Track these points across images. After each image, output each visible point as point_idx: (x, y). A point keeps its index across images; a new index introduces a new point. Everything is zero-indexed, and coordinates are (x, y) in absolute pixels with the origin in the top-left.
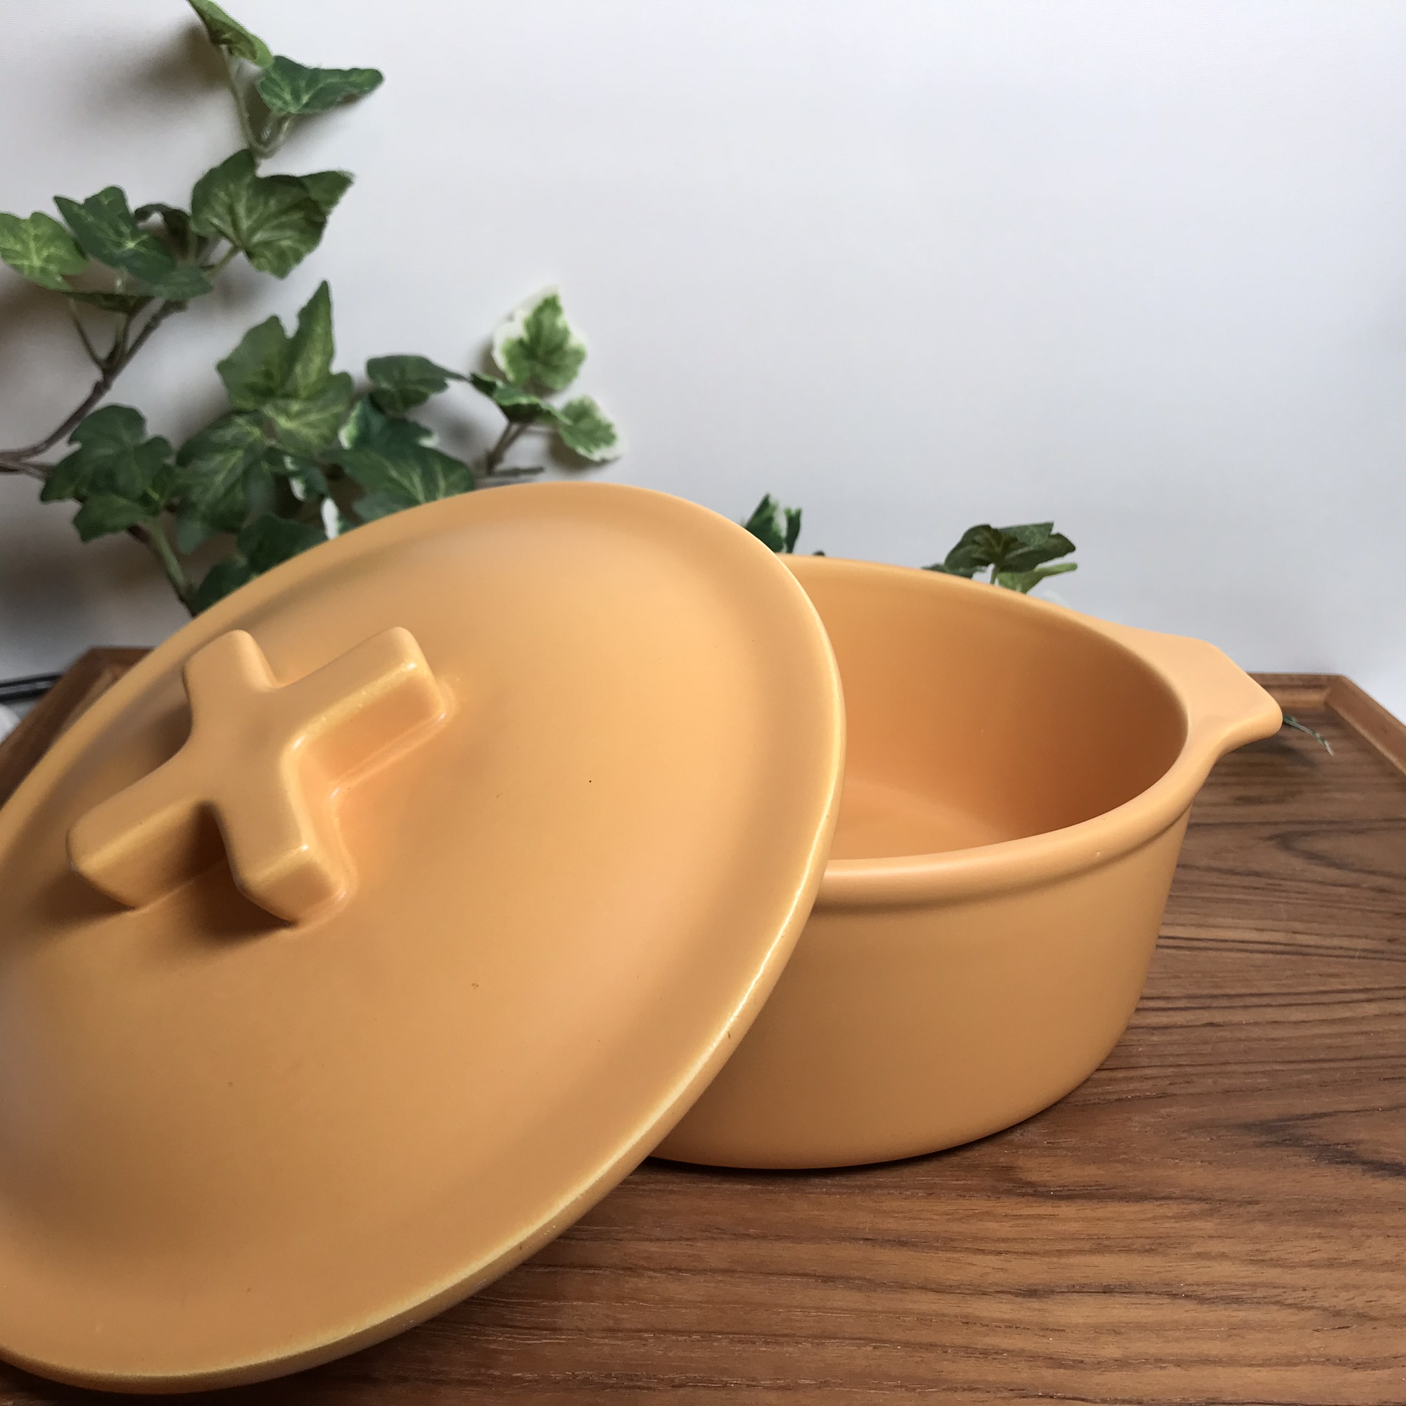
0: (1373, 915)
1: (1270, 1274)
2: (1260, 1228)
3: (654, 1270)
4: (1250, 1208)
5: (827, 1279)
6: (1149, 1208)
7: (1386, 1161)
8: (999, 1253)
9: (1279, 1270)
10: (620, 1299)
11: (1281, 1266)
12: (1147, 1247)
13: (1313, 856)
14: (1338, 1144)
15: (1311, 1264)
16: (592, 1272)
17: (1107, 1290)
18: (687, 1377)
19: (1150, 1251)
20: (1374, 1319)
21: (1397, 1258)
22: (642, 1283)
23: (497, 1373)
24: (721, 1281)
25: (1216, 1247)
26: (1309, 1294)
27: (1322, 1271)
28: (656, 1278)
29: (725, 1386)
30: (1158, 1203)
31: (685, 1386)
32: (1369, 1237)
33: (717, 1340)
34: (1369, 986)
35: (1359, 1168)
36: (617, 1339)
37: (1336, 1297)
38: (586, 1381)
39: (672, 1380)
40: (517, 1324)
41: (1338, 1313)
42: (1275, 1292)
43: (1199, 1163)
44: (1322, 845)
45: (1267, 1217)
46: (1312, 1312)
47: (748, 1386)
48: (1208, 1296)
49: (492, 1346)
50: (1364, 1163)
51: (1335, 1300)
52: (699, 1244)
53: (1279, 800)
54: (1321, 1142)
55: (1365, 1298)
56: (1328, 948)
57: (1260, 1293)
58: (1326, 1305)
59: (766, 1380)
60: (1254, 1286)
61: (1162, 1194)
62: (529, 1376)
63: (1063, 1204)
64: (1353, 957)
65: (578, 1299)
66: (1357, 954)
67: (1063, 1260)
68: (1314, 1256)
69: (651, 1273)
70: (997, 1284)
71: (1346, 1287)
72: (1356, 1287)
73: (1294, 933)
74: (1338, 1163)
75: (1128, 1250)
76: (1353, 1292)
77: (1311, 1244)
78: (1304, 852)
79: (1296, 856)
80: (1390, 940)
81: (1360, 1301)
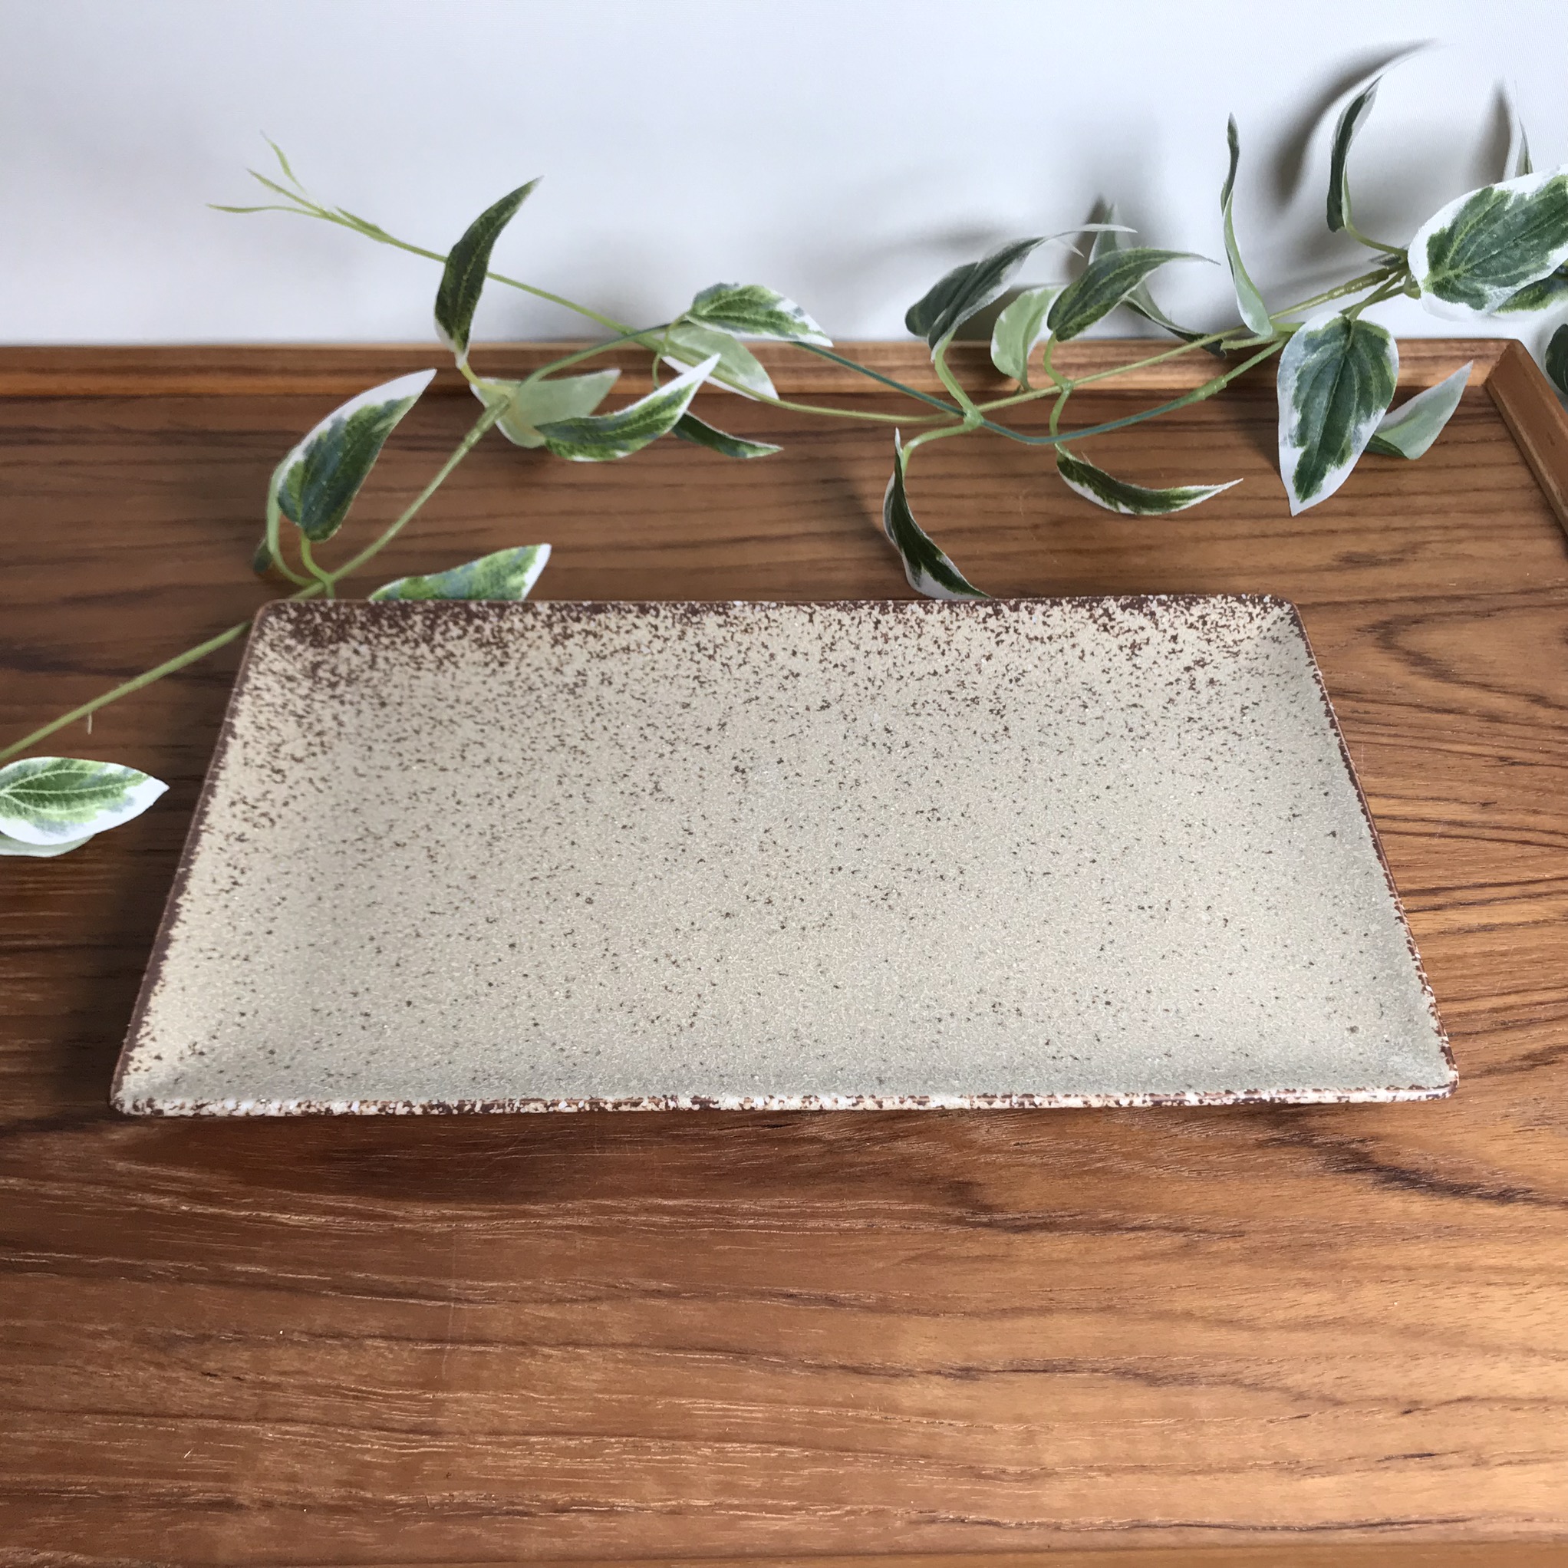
0: (1472, 762)
1: (1240, 1340)
2: (1239, 1271)
3: (551, 1346)
4: (1233, 1243)
5: (741, 1354)
6: (1114, 1245)
7: (1404, 1167)
8: (936, 1315)
9: (1246, 1334)
10: (509, 1387)
11: (1251, 1329)
12: (1105, 1304)
13: (1418, 660)
14: (1352, 1142)
15: (1283, 1326)
16: (481, 1348)
17: (1049, 1368)
18: (573, 1499)
19: (1109, 1309)
20: (1338, 1403)
21: (1385, 1313)
22: (534, 1364)
23: (369, 1495)
24: (621, 1361)
25: (1183, 1302)
26: (1274, 1368)
27: (1293, 1336)
28: (551, 1356)
29: (611, 1512)
30: (1127, 1236)
31: (568, 1511)
32: (1359, 1283)
33: (609, 1445)
34: (1443, 884)
35: (1370, 1178)
36: (501, 1445)
37: (1303, 1372)
38: (464, 1505)
39: (554, 1501)
40: (396, 1426)
41: (1301, 1396)
42: (1236, 1367)
43: (1186, 1174)
44: (1434, 640)
45: (1251, 1256)
46: (1273, 1394)
47: (637, 1509)
48: (1160, 1375)
49: (367, 1458)
50: (1379, 1170)
51: (1299, 1376)
52: (604, 1307)
53: (1397, 559)
54: (1335, 1138)
55: (1336, 1373)
56: (1406, 820)
57: (1221, 1368)
58: (1289, 1382)
59: (654, 1501)
60: (1217, 1357)
61: (1136, 1223)
62: (404, 1499)
63: (1018, 1238)
64: (1431, 835)
65: (463, 1389)
66: (1440, 829)
67: (1008, 1324)
68: (1292, 1313)
69: (546, 1350)
70: (928, 1361)
71: (1316, 1357)
72: (1329, 1358)
74: (1347, 1171)
75: (1080, 1310)
76: (1324, 1364)
77: (1290, 1295)
78: (1408, 653)
79: (1398, 660)
80: (1484, 805)
81: (1329, 1377)
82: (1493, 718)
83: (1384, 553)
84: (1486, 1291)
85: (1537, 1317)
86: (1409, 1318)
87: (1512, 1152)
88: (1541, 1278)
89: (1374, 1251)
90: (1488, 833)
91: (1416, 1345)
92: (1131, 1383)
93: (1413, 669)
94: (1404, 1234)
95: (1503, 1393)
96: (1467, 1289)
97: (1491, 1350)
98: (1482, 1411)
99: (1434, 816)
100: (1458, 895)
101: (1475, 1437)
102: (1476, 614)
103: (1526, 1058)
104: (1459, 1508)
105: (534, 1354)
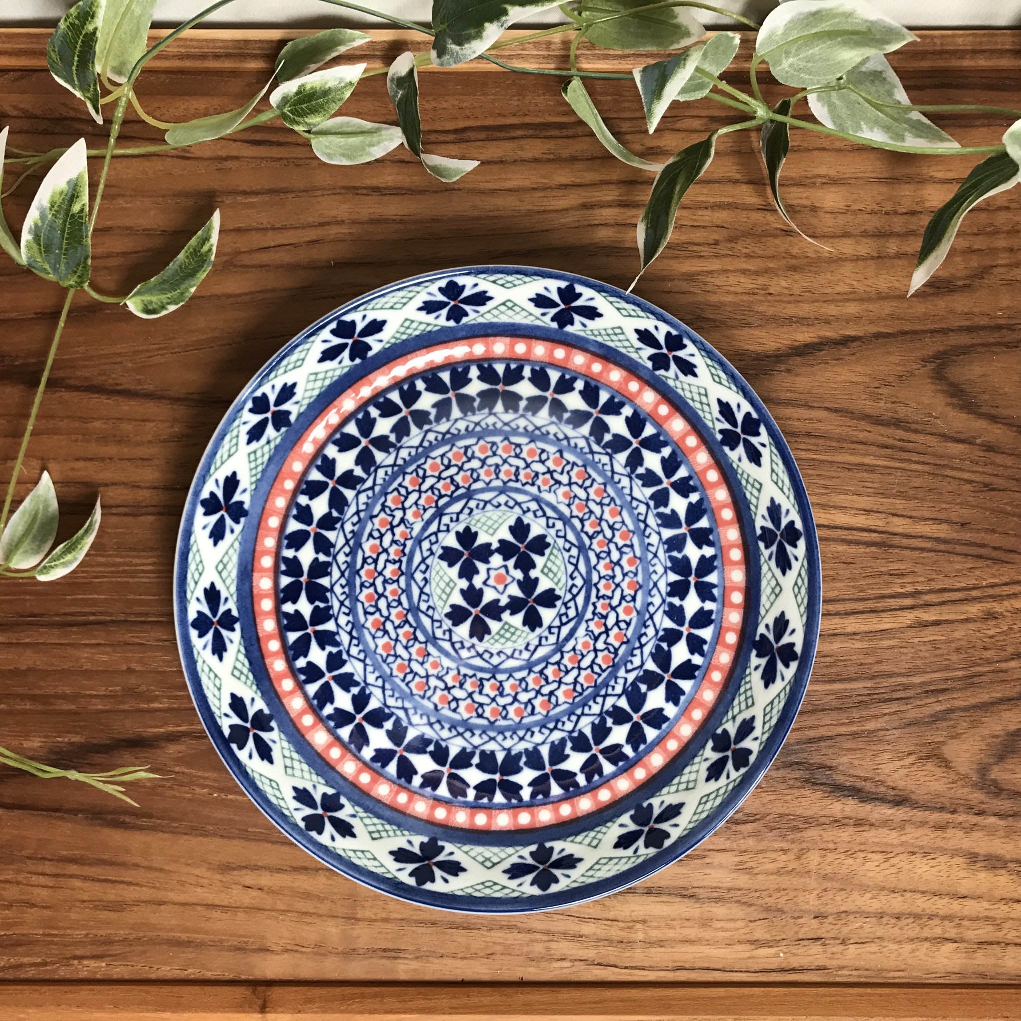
0: (965, 488)
1: (743, 880)
2: (750, 843)
4: (750, 827)
7: (847, 783)
9: (747, 877)
13: (955, 392)
15: (767, 873)
17: (649, 892)
25: (719, 858)
26: (757, 894)
27: (771, 877)
34: (920, 588)
37: (771, 897)
41: (768, 909)
44: (972, 371)
46: (753, 908)
50: (833, 785)
51: (768, 899)
55: (786, 898)
56: (911, 537)
60: (729, 890)
68: (772, 866)
71: (778, 890)
72: (784, 890)
73: (894, 515)
74: (817, 785)
76: (783, 893)
77: (773, 855)
78: (951, 384)
79: (943, 391)
80: (962, 525)
81: (782, 901)
82: (989, 448)
83: (960, 279)
84: (870, 856)
85: (893, 870)
86: (829, 870)
87: (907, 776)
88: (901, 849)
89: (821, 832)
90: (959, 548)
91: (828, 885)
92: (686, 900)
93: (949, 400)
94: (838, 822)
95: (864, 908)
96: (862, 855)
97: (864, 889)
98: (851, 917)
99: (930, 535)
100: (927, 598)
101: (845, 930)
102: (1007, 345)
103: (932, 716)
104: (828, 963)
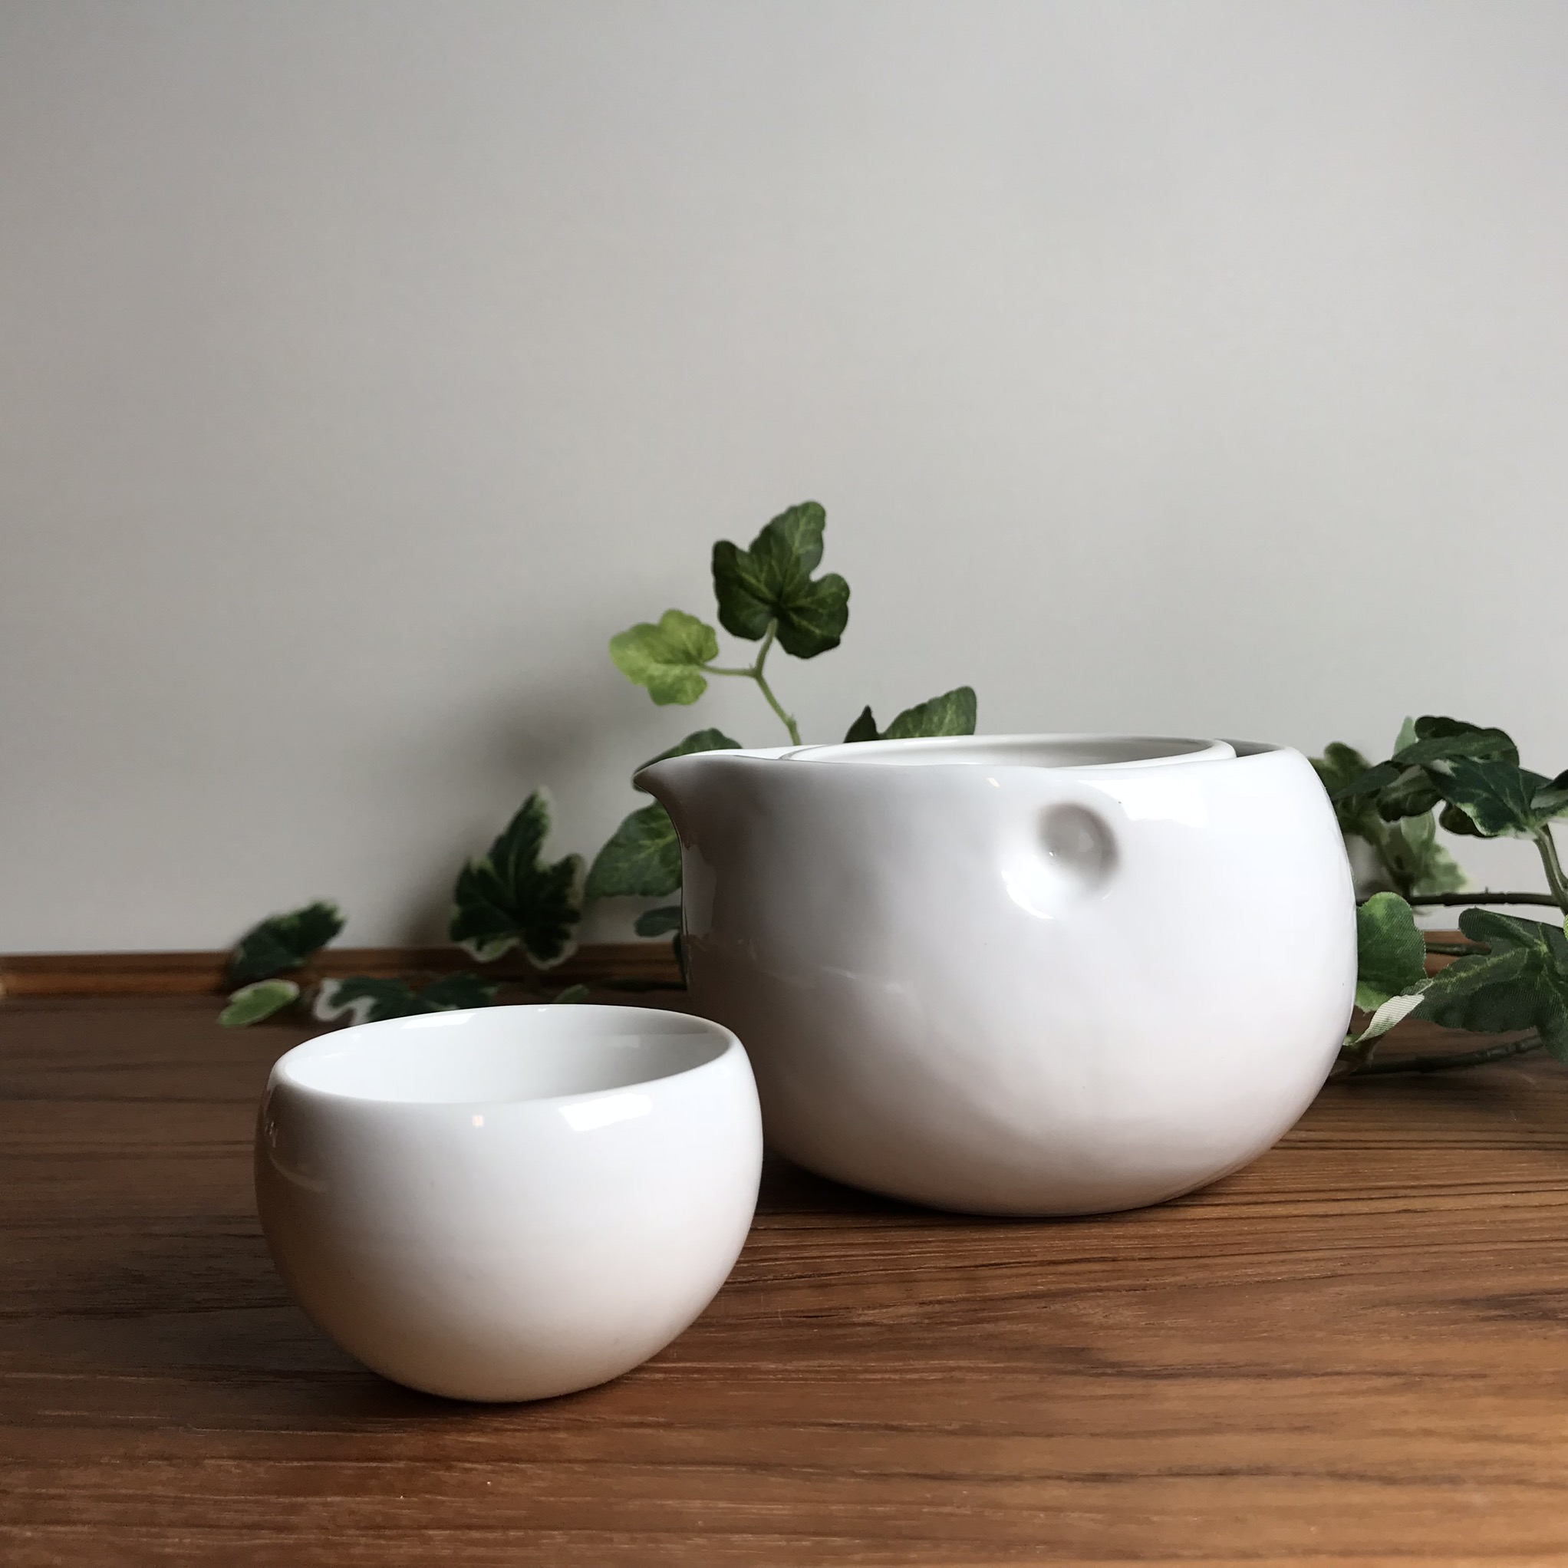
2: (1487, 1401)
3: (476, 1462)
4: (1473, 1382)
5: (759, 1466)
6: (1303, 1385)
8: (1050, 1436)
9: (1521, 1447)
10: (407, 1492)
11: (1527, 1442)
12: (1299, 1425)
16: (374, 1464)
17: (1226, 1473)
19: (1302, 1429)
22: (448, 1475)
24: (579, 1473)
25: (1414, 1423)
28: (475, 1469)
30: (1318, 1379)
33: (549, 1537)
36: (381, 1537)
40: (224, 1523)
42: (1517, 1470)
43: (1387, 1338)
45: (1501, 1391)
48: (1400, 1477)
57: (1494, 1471)
60: (1482, 1464)
61: (1326, 1371)
67: (1156, 1442)
70: (1042, 1469)
75: (1265, 1429)
105: (449, 1468)
